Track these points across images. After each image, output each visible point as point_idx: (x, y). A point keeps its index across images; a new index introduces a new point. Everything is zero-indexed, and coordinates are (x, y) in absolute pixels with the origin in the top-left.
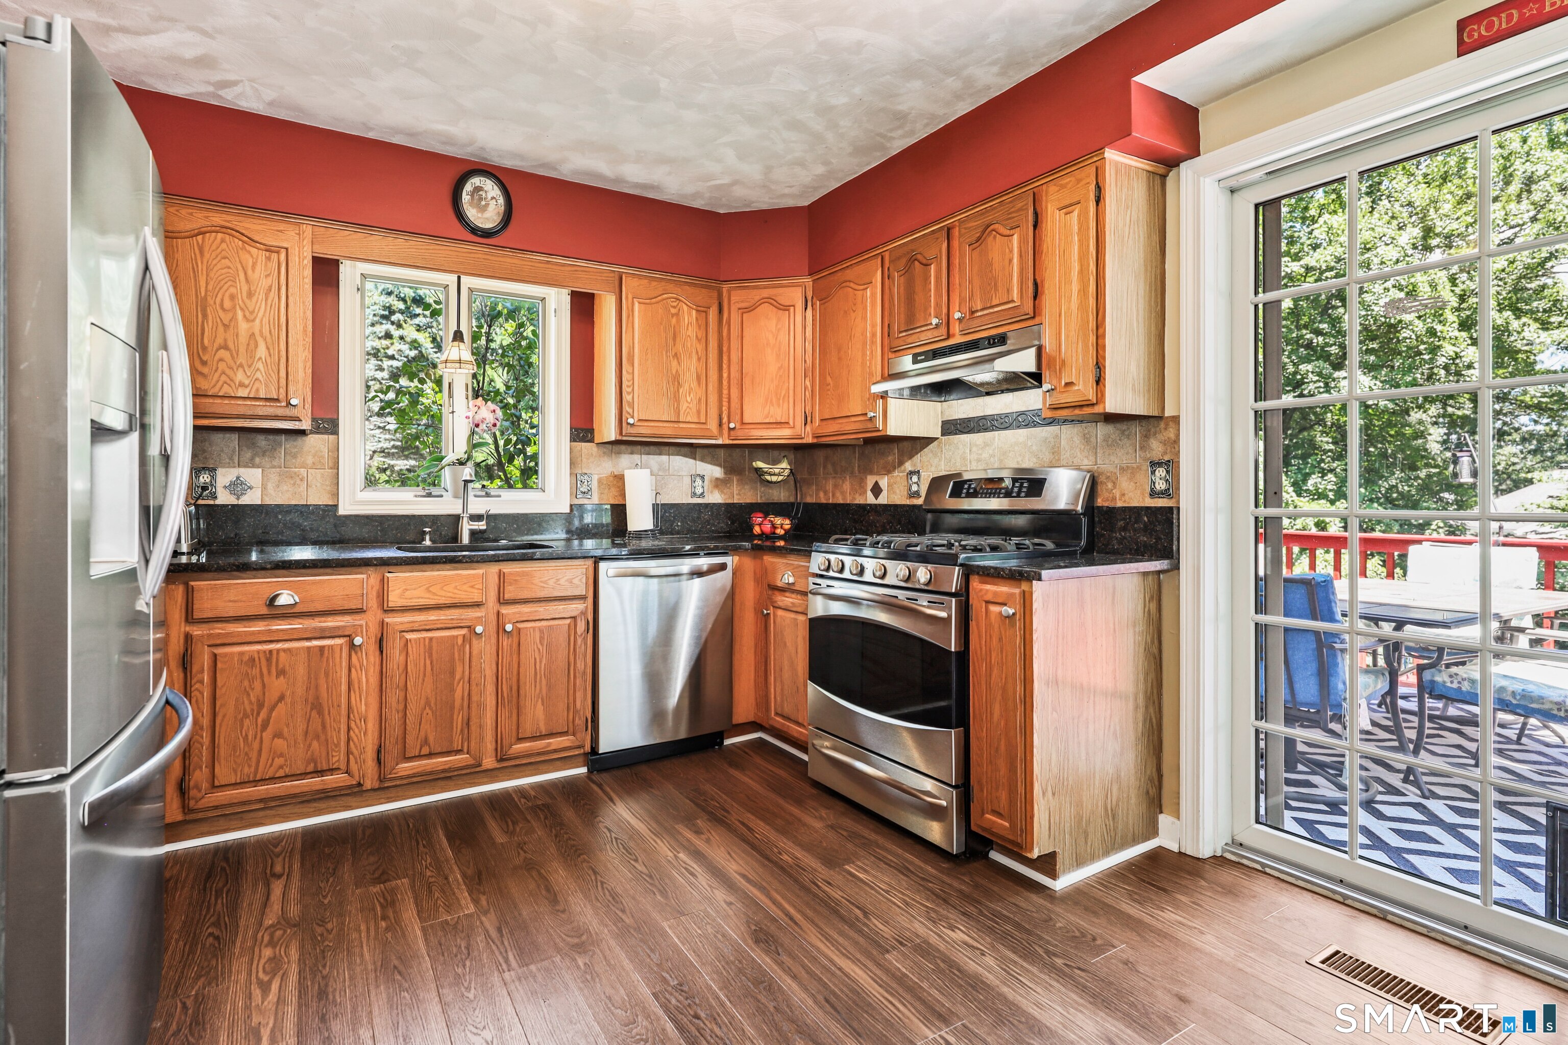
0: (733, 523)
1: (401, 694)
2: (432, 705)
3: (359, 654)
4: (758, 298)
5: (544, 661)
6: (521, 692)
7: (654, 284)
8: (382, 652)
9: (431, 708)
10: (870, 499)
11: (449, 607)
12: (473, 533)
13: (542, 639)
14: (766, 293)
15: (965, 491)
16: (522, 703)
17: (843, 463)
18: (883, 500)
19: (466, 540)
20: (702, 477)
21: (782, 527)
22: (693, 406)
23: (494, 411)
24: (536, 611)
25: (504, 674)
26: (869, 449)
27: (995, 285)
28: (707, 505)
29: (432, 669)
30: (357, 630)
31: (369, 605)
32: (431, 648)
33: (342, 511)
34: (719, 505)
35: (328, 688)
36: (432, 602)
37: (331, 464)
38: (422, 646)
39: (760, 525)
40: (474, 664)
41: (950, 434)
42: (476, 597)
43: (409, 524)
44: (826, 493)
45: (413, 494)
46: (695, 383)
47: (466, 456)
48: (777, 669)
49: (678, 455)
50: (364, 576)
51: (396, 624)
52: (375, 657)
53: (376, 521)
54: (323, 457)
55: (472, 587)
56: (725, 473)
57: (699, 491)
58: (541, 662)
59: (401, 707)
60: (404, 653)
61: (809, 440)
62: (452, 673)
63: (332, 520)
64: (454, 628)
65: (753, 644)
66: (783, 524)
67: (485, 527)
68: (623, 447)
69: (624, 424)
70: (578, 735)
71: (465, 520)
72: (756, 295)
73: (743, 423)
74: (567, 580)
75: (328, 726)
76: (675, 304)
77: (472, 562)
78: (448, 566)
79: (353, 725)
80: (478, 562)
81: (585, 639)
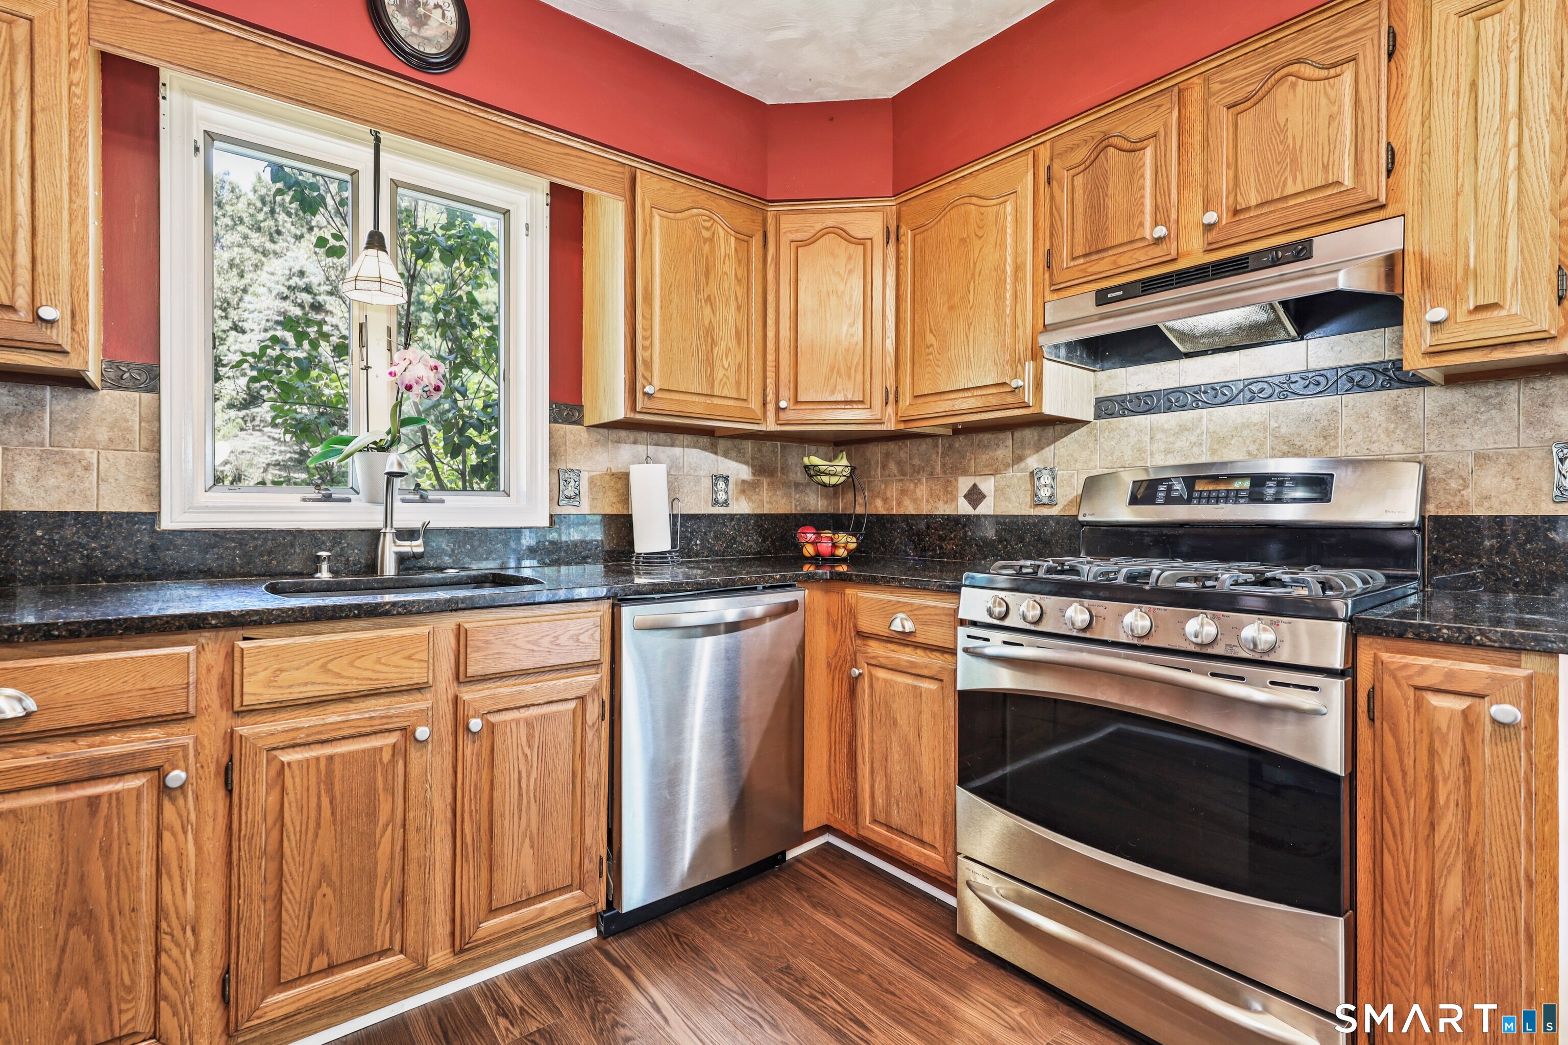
0: (764, 541)
1: (267, 866)
2: (334, 877)
3: (181, 801)
4: (818, 227)
5: (534, 775)
6: (496, 830)
7: (681, 190)
8: (230, 792)
9: (331, 884)
10: (964, 508)
11: (365, 696)
12: (402, 559)
13: (530, 737)
14: (830, 220)
15: (1161, 495)
16: (497, 849)
17: (916, 461)
18: (985, 508)
19: (390, 569)
20: (726, 479)
21: (845, 548)
22: (731, 374)
23: (436, 368)
24: (520, 692)
25: (467, 804)
26: (961, 442)
27: (1294, 161)
28: (732, 517)
29: (333, 813)
30: (175, 756)
31: (204, 704)
32: (330, 773)
33: (166, 523)
34: (745, 517)
35: (108, 879)
36: (334, 690)
37: (145, 443)
38: (313, 771)
39: (814, 543)
40: (412, 793)
41: (1111, 415)
42: (417, 675)
43: (292, 546)
44: (885, 500)
45: (300, 496)
46: (734, 342)
47: (389, 438)
48: (878, 756)
49: (695, 447)
50: (190, 649)
51: (259, 737)
52: (215, 802)
53: (233, 540)
54: (129, 430)
55: (409, 658)
56: (754, 474)
57: (722, 497)
58: (528, 776)
59: (272, 890)
60: (278, 789)
61: (890, 425)
62: (372, 814)
63: (146, 539)
64: (375, 733)
65: (825, 714)
66: (846, 542)
67: (421, 550)
68: (623, 434)
69: (639, 395)
70: (588, 889)
71: (389, 537)
72: (818, 223)
73: (797, 402)
74: (571, 638)
75: (110, 950)
76: (708, 224)
77: (410, 613)
78: (362, 623)
79: (166, 942)
80: (419, 613)
81: (598, 731)
